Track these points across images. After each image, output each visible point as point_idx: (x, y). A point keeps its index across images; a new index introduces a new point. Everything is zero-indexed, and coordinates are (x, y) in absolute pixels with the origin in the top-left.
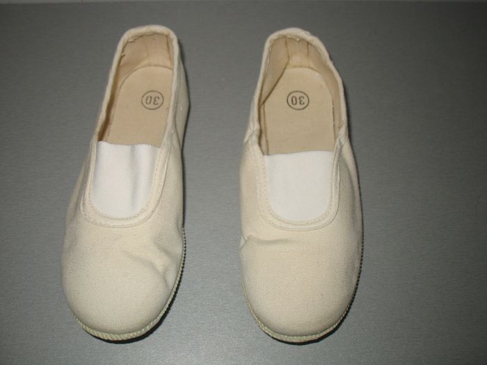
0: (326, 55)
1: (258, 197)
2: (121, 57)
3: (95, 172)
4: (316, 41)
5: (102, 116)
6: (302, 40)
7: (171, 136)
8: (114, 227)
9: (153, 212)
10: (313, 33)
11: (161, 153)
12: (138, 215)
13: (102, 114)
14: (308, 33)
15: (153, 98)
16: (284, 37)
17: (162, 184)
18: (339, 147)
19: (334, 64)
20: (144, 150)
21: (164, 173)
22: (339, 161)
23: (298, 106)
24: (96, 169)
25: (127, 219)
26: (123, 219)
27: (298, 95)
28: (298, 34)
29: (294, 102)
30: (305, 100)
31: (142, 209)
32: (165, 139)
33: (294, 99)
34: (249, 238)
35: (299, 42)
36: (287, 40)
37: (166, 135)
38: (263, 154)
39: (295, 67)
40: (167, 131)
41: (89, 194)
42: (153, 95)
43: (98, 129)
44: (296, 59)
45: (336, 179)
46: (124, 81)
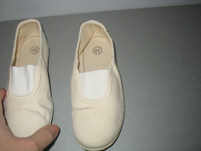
0: (105, 30)
1: (78, 90)
2: (19, 34)
3: (12, 79)
4: (101, 25)
5: (13, 57)
6: (96, 25)
7: (41, 61)
8: (21, 99)
9: (37, 91)
10: (100, 22)
11: (38, 68)
12: (31, 94)
13: (13, 56)
14: (98, 22)
15: (35, 49)
16: (88, 24)
17: (39, 80)
18: (111, 67)
19: (109, 34)
20: (30, 67)
21: (40, 75)
22: (111, 73)
23: (98, 53)
24: (12, 77)
25: (26, 96)
26: (25, 96)
27: (97, 48)
28: (94, 23)
29: (96, 51)
30: (101, 50)
31: (32, 91)
32: (39, 62)
33: (96, 50)
34: (74, 108)
35: (94, 26)
36: (91, 26)
37: (39, 60)
38: (80, 72)
39: (96, 37)
40: (39, 59)
41: (10, 88)
42: (35, 48)
43: (12, 63)
44: (96, 34)
45: (110, 81)
46: (23, 44)
